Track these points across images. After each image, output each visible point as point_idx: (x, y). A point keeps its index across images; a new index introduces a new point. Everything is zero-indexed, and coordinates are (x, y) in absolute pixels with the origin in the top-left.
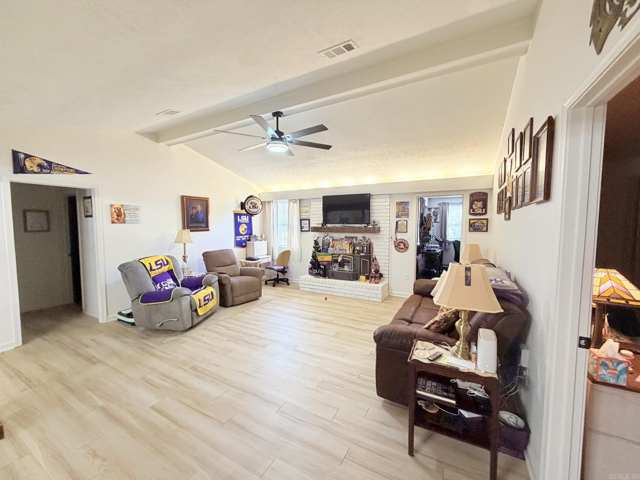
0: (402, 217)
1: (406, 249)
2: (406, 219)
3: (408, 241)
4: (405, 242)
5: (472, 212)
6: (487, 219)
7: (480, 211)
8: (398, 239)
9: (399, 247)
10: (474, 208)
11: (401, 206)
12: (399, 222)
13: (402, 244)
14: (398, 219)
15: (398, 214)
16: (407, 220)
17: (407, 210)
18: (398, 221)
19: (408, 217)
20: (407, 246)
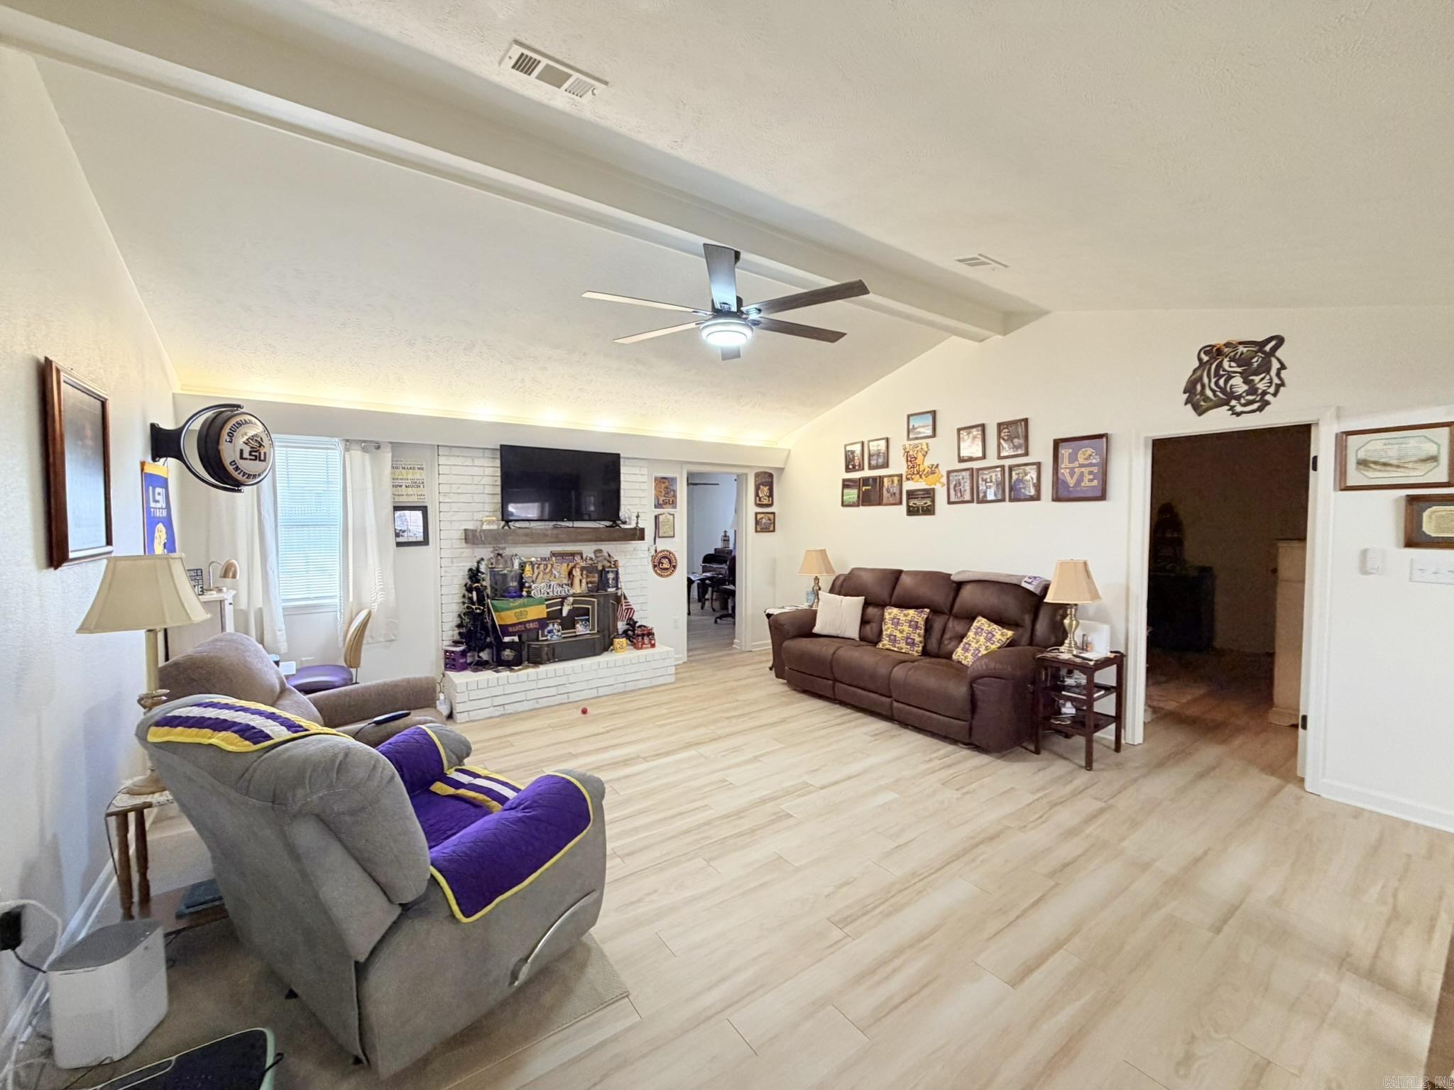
0: (664, 506)
1: (673, 569)
2: (671, 511)
3: (674, 553)
4: (671, 555)
5: (758, 502)
6: (774, 513)
7: (766, 502)
8: (658, 551)
9: (661, 566)
10: (761, 495)
11: (664, 485)
12: (661, 517)
13: (665, 561)
14: (659, 511)
15: (658, 501)
16: (673, 513)
17: (672, 493)
18: (659, 515)
19: (675, 507)
20: (674, 564)
